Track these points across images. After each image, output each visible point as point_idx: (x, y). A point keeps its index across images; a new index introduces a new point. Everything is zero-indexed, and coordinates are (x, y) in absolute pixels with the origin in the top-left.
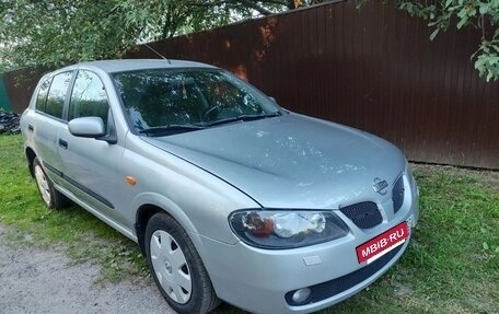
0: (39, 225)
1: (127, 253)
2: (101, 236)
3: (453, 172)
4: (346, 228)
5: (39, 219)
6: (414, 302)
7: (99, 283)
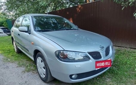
0: (13, 57)
1: (33, 65)
2: (28, 61)
3: (129, 49)
4: (89, 58)
5: (13, 55)
6: (111, 83)
7: (24, 72)
